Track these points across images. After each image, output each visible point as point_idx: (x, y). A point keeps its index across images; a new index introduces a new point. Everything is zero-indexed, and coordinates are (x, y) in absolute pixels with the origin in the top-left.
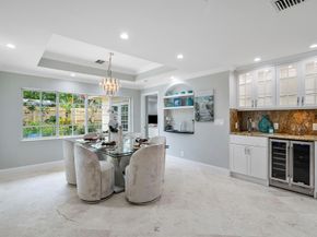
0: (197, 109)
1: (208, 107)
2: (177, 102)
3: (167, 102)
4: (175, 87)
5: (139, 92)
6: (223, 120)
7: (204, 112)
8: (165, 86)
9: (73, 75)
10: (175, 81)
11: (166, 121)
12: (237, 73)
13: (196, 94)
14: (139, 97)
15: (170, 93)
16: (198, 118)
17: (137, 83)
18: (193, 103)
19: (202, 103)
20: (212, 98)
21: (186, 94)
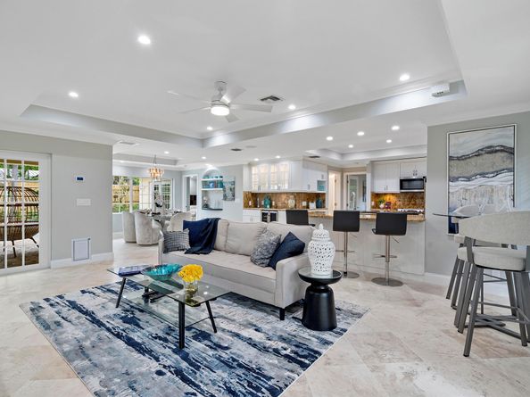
0: (225, 191)
1: (231, 190)
2: (211, 184)
3: (205, 184)
5: (181, 173)
6: (240, 200)
7: (229, 193)
9: (122, 162)
10: (210, 167)
11: (203, 201)
12: (250, 165)
13: (224, 180)
14: (181, 178)
15: (207, 176)
16: (225, 198)
17: (177, 166)
18: (222, 186)
19: (228, 186)
20: (234, 183)
21: (219, 179)
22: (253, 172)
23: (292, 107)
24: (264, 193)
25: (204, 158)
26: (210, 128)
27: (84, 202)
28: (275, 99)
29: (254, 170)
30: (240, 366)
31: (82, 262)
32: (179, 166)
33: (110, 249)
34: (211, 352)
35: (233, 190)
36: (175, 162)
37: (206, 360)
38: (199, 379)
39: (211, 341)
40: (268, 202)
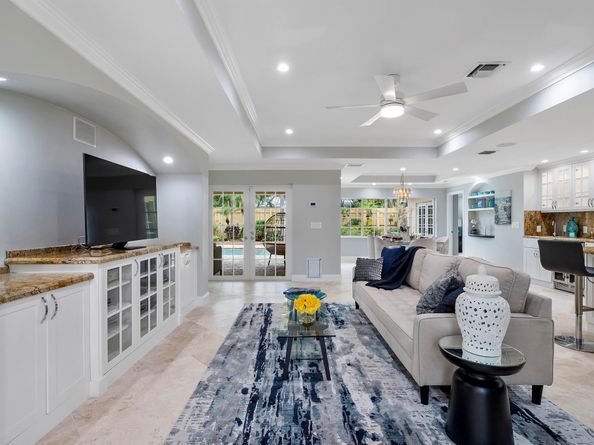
0: (496, 211)
1: (505, 209)
2: (480, 203)
3: (473, 203)
4: (482, 186)
5: (445, 191)
6: (518, 223)
7: (503, 215)
8: (471, 184)
9: (374, 184)
11: (470, 224)
12: (538, 171)
13: (496, 196)
14: (445, 197)
15: (476, 192)
16: (497, 221)
17: (437, 182)
18: (494, 205)
19: (500, 205)
20: (510, 199)
21: (491, 195)
22: (544, 180)
23: (537, 68)
24: (568, 214)
25: (456, 169)
26: (438, 132)
27: (317, 225)
28: (491, 67)
29: (546, 178)
30: (305, 425)
31: (313, 280)
32: (439, 183)
33: (338, 271)
34: (300, 396)
35: (508, 210)
36: (433, 178)
37: (286, 400)
38: (260, 414)
39: (313, 386)
40: (573, 226)
